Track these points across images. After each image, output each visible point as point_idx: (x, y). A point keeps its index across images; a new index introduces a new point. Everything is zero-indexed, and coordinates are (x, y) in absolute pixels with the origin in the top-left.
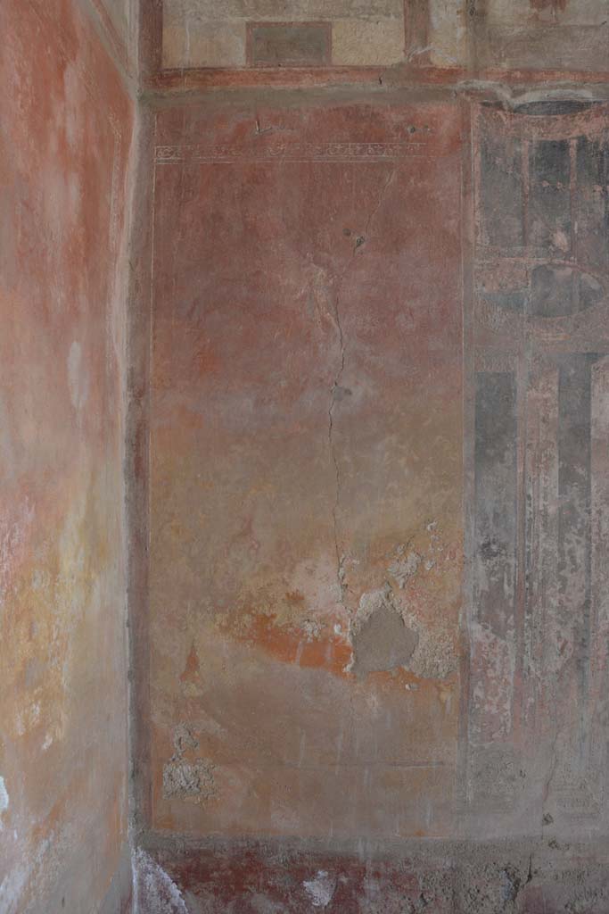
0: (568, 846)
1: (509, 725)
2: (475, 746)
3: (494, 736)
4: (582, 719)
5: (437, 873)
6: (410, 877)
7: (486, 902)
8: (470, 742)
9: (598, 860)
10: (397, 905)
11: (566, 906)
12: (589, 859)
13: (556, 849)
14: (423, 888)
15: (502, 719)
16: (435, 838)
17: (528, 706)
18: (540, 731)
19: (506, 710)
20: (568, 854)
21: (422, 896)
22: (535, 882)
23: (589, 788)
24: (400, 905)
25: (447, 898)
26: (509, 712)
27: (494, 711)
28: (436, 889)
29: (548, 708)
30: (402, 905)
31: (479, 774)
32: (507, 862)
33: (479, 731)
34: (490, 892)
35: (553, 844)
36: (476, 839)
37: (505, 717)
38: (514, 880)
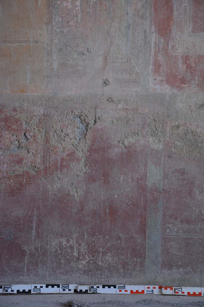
0: (120, 101)
1: (79, 16)
2: (58, 30)
3: (70, 24)
4: (127, 14)
5: (34, 118)
6: (17, 121)
7: (67, 139)
8: (54, 28)
9: (139, 111)
10: (8, 141)
11: (119, 142)
12: (133, 110)
13: (112, 103)
14: (26, 128)
15: (75, 12)
16: (33, 94)
17: (92, 3)
18: (100, 22)
19: (78, 6)
20: (120, 106)
21: (25, 134)
22: (99, 125)
23: (133, 62)
24: (10, 141)
25: (42, 136)
26: (79, 7)
27: (70, 6)
28: (34, 129)
29: (105, 6)
30: (12, 140)
31: (61, 50)
32: (80, 112)
33: (60, 20)
34: (69, 131)
35: (110, 100)
36: (60, 95)
37: (76, 11)
38: (85, 125)
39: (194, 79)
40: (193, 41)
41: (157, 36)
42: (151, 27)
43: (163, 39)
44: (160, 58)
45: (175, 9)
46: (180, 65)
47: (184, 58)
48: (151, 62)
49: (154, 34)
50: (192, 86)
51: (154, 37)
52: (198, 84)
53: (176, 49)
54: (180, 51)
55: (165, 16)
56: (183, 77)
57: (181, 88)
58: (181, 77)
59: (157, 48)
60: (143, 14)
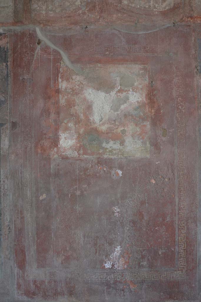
39: (40, 293)
40: (38, 273)
41: (18, 269)
42: (14, 265)
43: (22, 271)
44: (21, 281)
45: (27, 255)
46: (32, 285)
47: (34, 281)
48: (15, 283)
49: (16, 268)
50: (39, 297)
51: (16, 270)
52: (42, 296)
53: (29, 277)
54: (31, 278)
55: (22, 259)
56: (34, 292)
57: (33, 298)
58: (32, 292)
59: (18, 275)
60: (9, 257)
